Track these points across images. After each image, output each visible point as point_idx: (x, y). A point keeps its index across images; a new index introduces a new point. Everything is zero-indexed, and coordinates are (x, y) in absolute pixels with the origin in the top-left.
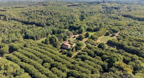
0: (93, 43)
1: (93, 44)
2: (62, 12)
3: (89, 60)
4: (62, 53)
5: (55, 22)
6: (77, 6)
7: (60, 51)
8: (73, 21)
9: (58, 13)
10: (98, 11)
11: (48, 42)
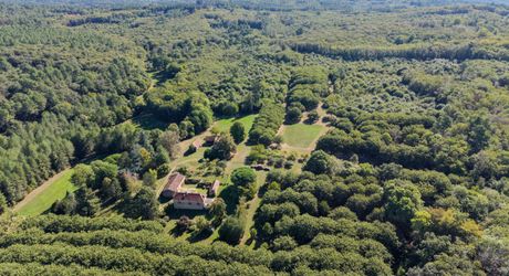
0: (275, 160)
1: (278, 165)
2: (67, 54)
3: (326, 231)
4: (186, 235)
5: (55, 97)
6: (107, 21)
7: (172, 232)
8: (134, 84)
9: (47, 56)
10: (203, 39)
11: (94, 202)
